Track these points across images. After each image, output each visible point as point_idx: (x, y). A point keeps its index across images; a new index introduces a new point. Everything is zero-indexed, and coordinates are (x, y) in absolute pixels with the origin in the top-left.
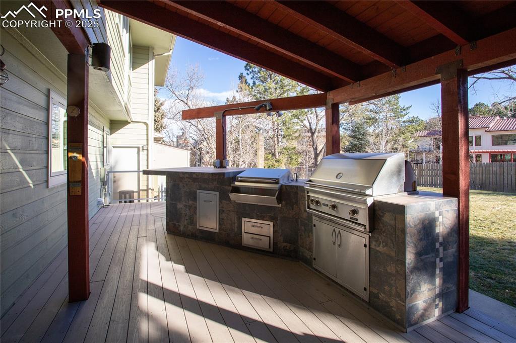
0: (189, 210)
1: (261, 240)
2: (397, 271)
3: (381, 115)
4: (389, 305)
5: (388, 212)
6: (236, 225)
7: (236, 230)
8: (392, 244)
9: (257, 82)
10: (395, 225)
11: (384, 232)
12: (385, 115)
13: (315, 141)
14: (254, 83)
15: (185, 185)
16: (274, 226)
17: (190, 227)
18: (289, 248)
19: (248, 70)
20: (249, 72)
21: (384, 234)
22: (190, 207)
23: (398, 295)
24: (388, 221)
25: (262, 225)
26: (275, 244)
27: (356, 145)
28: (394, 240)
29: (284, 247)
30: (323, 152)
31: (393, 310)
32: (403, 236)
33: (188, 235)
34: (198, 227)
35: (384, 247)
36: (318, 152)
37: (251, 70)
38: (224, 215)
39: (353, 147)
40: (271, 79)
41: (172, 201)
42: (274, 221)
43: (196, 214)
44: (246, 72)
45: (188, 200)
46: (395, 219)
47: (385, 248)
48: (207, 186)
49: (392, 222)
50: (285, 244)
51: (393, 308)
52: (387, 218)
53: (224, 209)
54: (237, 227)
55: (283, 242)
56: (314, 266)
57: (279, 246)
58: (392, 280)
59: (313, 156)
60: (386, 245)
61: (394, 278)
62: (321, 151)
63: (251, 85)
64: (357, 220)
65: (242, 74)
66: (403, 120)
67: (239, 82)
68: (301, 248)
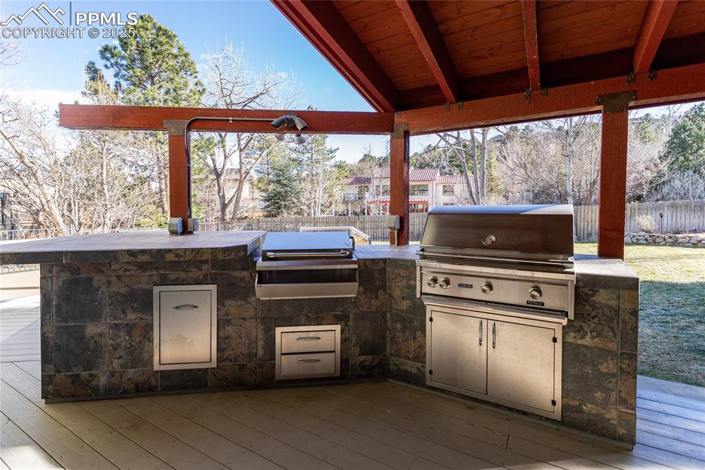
0: (128, 333)
1: (319, 361)
2: (621, 369)
3: (306, 156)
4: (604, 418)
5: (604, 288)
6: (261, 343)
7: (260, 353)
8: (611, 333)
9: (124, 84)
10: (619, 307)
11: (594, 317)
12: (310, 156)
13: (221, 187)
14: (118, 85)
15: (113, 279)
16: (342, 331)
17: (131, 372)
18: (371, 363)
19: (108, 59)
20: (109, 64)
21: (596, 320)
22: (130, 328)
23: (623, 402)
24: (603, 301)
25: (319, 335)
26: (344, 361)
27: (280, 193)
28: (615, 327)
29: (361, 362)
30: (234, 202)
31: (612, 424)
32: (634, 320)
33: (125, 392)
34: (156, 367)
35: (593, 338)
36: (226, 202)
37: (113, 61)
38: (230, 330)
39: (275, 195)
40: (153, 84)
41: (66, 321)
42: (343, 322)
43: (151, 340)
44: (104, 62)
45: (124, 312)
46: (618, 298)
47: (596, 340)
48: (182, 275)
49: (613, 303)
50: (363, 358)
51: (612, 422)
52: (602, 297)
53: (230, 318)
54: (263, 348)
55: (359, 355)
56: (428, 383)
57: (351, 362)
58: (610, 382)
59: (218, 207)
60: (599, 335)
61: (614, 380)
62: (230, 201)
63: (112, 87)
64: (543, 304)
65: (94, 64)
66: (330, 164)
67: (86, 77)
68: (394, 359)
